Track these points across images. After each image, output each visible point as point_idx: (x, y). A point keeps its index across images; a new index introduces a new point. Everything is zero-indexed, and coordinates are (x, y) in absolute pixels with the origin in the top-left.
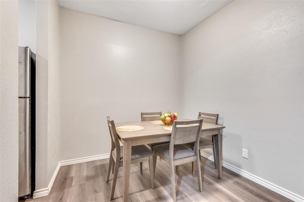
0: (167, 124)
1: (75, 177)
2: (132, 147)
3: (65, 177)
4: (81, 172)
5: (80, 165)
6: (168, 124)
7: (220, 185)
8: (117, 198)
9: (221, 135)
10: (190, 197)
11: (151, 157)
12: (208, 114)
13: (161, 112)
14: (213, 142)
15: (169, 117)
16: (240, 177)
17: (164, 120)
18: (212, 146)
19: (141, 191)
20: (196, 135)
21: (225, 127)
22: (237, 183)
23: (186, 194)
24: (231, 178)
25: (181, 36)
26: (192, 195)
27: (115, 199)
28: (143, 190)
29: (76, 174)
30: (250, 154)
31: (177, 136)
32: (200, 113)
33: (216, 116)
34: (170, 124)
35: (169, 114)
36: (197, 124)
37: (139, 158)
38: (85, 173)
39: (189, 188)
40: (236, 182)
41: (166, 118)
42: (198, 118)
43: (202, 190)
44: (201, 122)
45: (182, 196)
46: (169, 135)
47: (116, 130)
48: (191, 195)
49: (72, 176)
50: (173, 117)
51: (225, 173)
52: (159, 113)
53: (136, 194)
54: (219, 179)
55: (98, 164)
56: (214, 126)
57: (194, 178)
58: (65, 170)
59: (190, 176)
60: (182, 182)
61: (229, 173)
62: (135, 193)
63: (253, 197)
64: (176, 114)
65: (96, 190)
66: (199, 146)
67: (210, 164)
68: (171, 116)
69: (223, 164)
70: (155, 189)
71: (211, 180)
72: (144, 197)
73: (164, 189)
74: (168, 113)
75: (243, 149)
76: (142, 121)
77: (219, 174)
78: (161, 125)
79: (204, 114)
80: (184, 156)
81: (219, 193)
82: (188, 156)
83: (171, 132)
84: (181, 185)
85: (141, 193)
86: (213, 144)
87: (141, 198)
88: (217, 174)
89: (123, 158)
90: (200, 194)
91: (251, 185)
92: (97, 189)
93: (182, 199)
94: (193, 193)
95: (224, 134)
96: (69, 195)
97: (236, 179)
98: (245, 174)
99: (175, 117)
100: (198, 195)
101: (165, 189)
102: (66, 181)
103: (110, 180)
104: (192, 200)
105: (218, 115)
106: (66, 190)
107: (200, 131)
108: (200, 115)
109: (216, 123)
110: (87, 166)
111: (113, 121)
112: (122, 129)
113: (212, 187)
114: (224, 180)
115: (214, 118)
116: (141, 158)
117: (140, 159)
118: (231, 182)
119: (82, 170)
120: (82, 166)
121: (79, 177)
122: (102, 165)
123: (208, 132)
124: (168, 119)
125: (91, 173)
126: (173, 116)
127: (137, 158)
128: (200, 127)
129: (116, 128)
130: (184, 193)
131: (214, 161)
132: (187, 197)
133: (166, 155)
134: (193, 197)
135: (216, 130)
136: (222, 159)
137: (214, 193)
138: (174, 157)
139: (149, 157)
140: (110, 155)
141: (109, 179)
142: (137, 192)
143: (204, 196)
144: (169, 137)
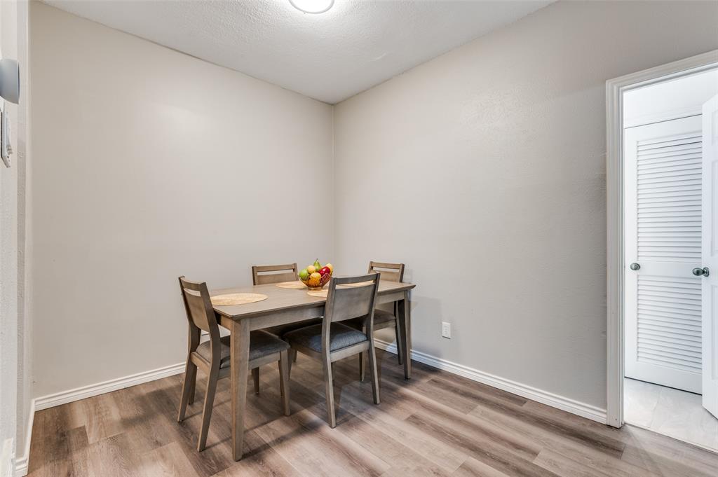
0: (314, 287)
1: (90, 426)
2: (251, 332)
3: (60, 432)
4: (104, 414)
5: (95, 400)
6: (316, 287)
7: (407, 388)
8: (214, 445)
9: (409, 302)
10: (359, 416)
11: (285, 353)
12: (386, 266)
13: (295, 264)
14: (395, 315)
15: (317, 271)
16: (440, 372)
17: (306, 279)
18: (394, 323)
19: (265, 423)
20: (368, 303)
21: (415, 286)
22: (435, 382)
23: (352, 413)
24: (426, 376)
25: (332, 105)
26: (362, 412)
27: (209, 447)
28: (268, 422)
29: (90, 421)
30: (453, 330)
31: (337, 306)
32: (371, 262)
33: (401, 268)
34: (318, 286)
35: (317, 267)
36: (371, 282)
37: (260, 357)
38: (115, 415)
39: (356, 402)
40: (433, 380)
41: (312, 275)
42: (369, 272)
43: (378, 401)
44: (376, 278)
45: (346, 417)
46: (321, 306)
47: (212, 303)
48: (360, 412)
49: (80, 425)
50: (325, 272)
51: (415, 370)
52: (291, 266)
53: (255, 430)
54: (405, 380)
55: (144, 391)
56: (397, 286)
57: (363, 384)
58: (53, 417)
59: (357, 384)
60: (342, 395)
61: (422, 369)
62: (252, 429)
63: (458, 397)
64: (329, 265)
65: (157, 441)
66: (374, 324)
67: (390, 358)
68: (322, 270)
69: (413, 354)
70: (292, 416)
71: (394, 385)
72: (271, 433)
73: (310, 413)
74: (314, 265)
75: (443, 323)
76: (254, 284)
77: (406, 372)
78: (301, 289)
79: (379, 265)
80: (347, 344)
81: (407, 401)
82: (355, 342)
83: (326, 299)
84: (341, 400)
85: (265, 427)
86: (396, 320)
87: (266, 436)
88: (403, 373)
89: (230, 359)
90: (377, 408)
91: (455, 381)
92: (159, 438)
93: (346, 421)
94: (365, 409)
95: (413, 300)
96: (89, 463)
97: (433, 377)
98: (447, 365)
99: (328, 270)
100: (372, 411)
101: (312, 412)
102: (66, 439)
103: (188, 418)
104: (364, 419)
105: (403, 265)
106: (77, 456)
107: (376, 294)
108: (372, 267)
109: (401, 281)
110: (116, 400)
111: (204, 284)
112: (220, 301)
113: (396, 394)
114: (414, 381)
115: (398, 271)
116: (264, 356)
117: (260, 359)
118: (425, 381)
119: (104, 410)
120: (100, 402)
121: (101, 424)
122: (154, 392)
123: (388, 296)
124: (316, 276)
125: (132, 412)
126: (324, 270)
127: (257, 358)
128: (375, 286)
129: (212, 298)
130: (349, 411)
131: (397, 353)
132: (354, 416)
133: (314, 344)
134: (363, 414)
135: (400, 292)
136: (410, 347)
137: (399, 402)
138: (330, 346)
139: (279, 354)
140: (185, 366)
141: (186, 416)
142: (256, 427)
143: (382, 410)
144: (322, 308)
